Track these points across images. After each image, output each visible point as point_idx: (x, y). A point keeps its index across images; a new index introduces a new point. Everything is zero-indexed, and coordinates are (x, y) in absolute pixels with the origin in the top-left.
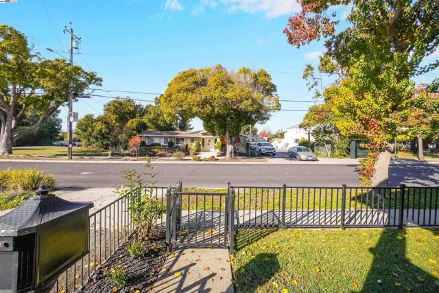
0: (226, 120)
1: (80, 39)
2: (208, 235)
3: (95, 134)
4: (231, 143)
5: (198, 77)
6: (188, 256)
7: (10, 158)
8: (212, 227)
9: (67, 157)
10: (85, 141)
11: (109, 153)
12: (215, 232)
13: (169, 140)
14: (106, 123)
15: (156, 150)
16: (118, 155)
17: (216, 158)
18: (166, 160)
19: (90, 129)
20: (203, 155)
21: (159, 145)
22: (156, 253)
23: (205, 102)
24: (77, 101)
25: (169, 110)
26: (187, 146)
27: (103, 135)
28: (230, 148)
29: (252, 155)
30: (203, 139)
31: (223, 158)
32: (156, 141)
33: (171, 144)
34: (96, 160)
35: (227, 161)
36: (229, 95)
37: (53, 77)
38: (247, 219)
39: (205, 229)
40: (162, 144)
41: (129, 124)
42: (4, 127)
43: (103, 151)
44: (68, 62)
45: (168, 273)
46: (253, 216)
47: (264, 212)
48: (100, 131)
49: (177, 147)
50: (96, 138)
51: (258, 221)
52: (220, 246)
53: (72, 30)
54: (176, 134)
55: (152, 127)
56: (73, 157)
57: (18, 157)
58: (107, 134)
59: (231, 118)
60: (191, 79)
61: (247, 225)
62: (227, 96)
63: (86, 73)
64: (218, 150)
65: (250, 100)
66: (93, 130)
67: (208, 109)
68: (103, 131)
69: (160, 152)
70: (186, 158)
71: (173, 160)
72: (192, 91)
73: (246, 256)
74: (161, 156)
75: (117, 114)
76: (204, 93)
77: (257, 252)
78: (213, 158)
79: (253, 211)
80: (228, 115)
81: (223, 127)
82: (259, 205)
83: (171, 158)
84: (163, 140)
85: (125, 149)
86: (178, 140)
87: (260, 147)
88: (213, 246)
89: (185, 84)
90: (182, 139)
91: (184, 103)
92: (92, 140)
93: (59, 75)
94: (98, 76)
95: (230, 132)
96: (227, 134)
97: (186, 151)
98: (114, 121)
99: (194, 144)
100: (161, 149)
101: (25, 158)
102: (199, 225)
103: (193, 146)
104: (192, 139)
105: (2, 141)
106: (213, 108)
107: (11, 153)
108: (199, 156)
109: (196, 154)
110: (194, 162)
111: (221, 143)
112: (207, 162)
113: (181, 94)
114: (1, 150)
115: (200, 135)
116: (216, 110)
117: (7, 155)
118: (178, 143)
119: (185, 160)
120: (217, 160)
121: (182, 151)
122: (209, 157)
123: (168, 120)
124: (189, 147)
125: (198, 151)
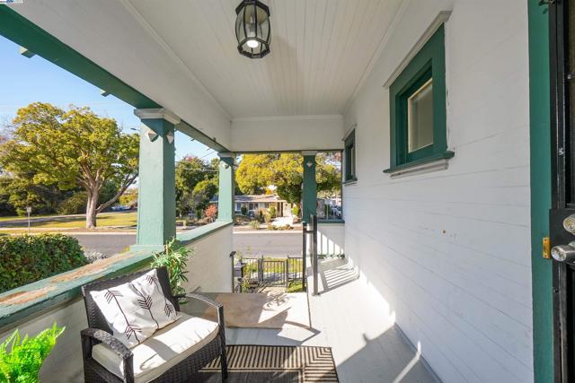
0: (300, 189)
7: (97, 231)
11: (184, 222)
13: (242, 206)
16: (192, 224)
17: (292, 225)
18: (241, 230)
20: (279, 222)
23: (278, 176)
26: (261, 213)
31: (298, 225)
33: (244, 211)
40: (235, 210)
41: (197, 188)
42: (90, 201)
49: (250, 213)
54: (249, 198)
57: (103, 230)
64: (294, 216)
67: (281, 182)
70: (262, 226)
71: (249, 230)
72: (266, 165)
74: (236, 224)
75: (185, 177)
76: (277, 167)
78: (288, 227)
80: (301, 184)
81: (297, 196)
83: (247, 227)
84: (236, 205)
85: (199, 217)
86: (251, 206)
90: (257, 205)
91: (259, 177)
97: (261, 219)
98: (181, 185)
99: (269, 210)
101: (110, 231)
103: (267, 212)
104: (267, 205)
105: (89, 214)
106: (285, 180)
107: (95, 226)
108: (274, 223)
109: (272, 221)
110: (270, 232)
111: (297, 209)
112: (283, 232)
113: (255, 169)
114: (88, 223)
115: (275, 199)
116: (289, 182)
117: (92, 227)
118: (251, 208)
119: (260, 229)
120: (292, 228)
121: (257, 219)
122: (284, 225)
123: (243, 190)
124: (264, 213)
125: (273, 217)
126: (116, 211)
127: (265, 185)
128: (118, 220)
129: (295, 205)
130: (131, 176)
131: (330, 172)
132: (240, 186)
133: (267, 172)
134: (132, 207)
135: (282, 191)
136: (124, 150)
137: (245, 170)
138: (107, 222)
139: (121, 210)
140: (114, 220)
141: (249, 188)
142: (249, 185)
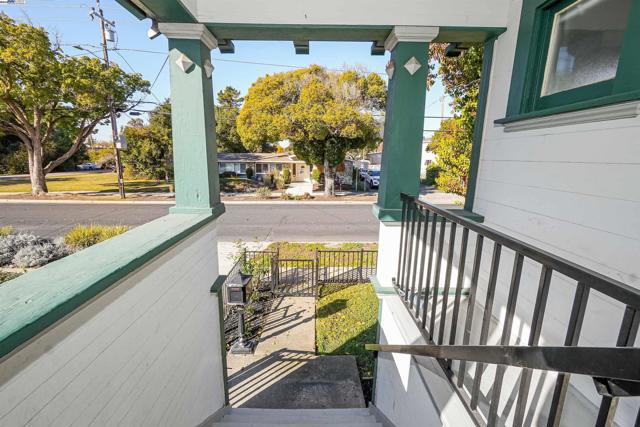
0: (324, 146)
1: (113, 24)
2: (300, 288)
3: (142, 157)
4: (331, 177)
5: (286, 89)
6: (287, 301)
8: (303, 282)
9: (118, 195)
10: (131, 167)
11: (171, 188)
12: (306, 286)
13: (247, 167)
14: (156, 141)
15: (232, 184)
17: (312, 194)
18: (247, 199)
19: (135, 152)
20: (295, 190)
21: (234, 174)
22: (266, 299)
23: (296, 126)
24: (119, 116)
25: (249, 135)
26: (272, 176)
27: (154, 159)
28: (329, 182)
29: (360, 190)
30: (294, 165)
31: (321, 194)
32: (230, 168)
33: (250, 173)
34: (155, 199)
35: (325, 199)
36: (327, 118)
37: (90, 90)
38: (336, 274)
39: (298, 283)
40: (239, 172)
42: (32, 157)
43: (159, 183)
44: (103, 62)
45: (276, 309)
46: (341, 272)
47: (350, 268)
48: (150, 153)
49: (258, 176)
50: (145, 163)
51: (345, 277)
52: (310, 295)
53: (101, 11)
54: (257, 157)
55: (221, 144)
56: (127, 195)
57: (57, 197)
58: (160, 158)
59: (332, 143)
60: (277, 93)
61: (333, 280)
62: (324, 117)
63: (128, 76)
64: (314, 182)
65: (354, 125)
66: (139, 153)
67: (300, 135)
68: (154, 153)
69: (238, 187)
70: (274, 194)
71: (257, 199)
72: (278, 110)
73: (326, 301)
74: (240, 191)
76: (294, 113)
77: (335, 299)
78: (308, 197)
79: (341, 268)
80: (326, 139)
81: (321, 155)
82: (346, 264)
83: (253, 195)
84: (239, 167)
86: (259, 167)
87: (371, 178)
88: (305, 295)
89: (268, 101)
90: (266, 166)
91: (269, 127)
92: (140, 166)
93: (97, 87)
94: (144, 79)
95: (330, 162)
96: (326, 164)
97: (272, 185)
99: (282, 173)
100: (239, 182)
101: (67, 199)
102: (294, 280)
103: (280, 176)
104: (279, 166)
105: (33, 175)
106: (306, 133)
107: (46, 190)
108: (288, 191)
109: (286, 188)
110: (284, 202)
111: (318, 173)
112: (300, 202)
113: (264, 115)
114: (34, 187)
115: (290, 159)
116: (310, 136)
117: (42, 193)
118: (259, 170)
119: (271, 198)
120: (313, 198)
121: (267, 184)
122: (302, 193)
123: (247, 146)
124: (276, 177)
125: (288, 182)
126: (85, 170)
127: (278, 139)
128: (83, 183)
129: (315, 168)
130: (88, 123)
131: (367, 123)
132: (243, 140)
133: (280, 121)
134: (104, 165)
135: (299, 148)
136: (69, 81)
137: (249, 116)
138: (67, 185)
139: (91, 169)
140: (76, 183)
141: (254, 142)
142: (255, 139)
